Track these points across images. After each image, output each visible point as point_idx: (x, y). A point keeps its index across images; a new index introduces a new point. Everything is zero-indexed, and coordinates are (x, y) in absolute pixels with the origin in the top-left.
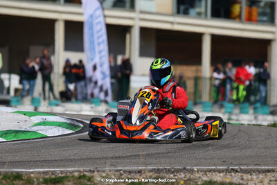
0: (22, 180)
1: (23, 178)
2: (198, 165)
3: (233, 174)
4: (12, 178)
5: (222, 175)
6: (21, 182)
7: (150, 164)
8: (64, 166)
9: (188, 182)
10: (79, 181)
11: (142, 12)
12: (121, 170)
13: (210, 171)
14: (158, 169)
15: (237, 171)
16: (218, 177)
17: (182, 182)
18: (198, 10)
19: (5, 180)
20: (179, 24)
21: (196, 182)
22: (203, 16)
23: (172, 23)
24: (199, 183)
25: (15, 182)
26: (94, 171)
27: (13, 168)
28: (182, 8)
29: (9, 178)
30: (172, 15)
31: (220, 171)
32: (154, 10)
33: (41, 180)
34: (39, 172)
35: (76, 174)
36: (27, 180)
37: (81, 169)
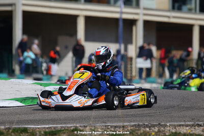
0: (27, 132)
1: (29, 131)
2: (172, 122)
3: (196, 127)
4: (19, 132)
5: (187, 128)
6: (27, 134)
7: (134, 121)
8: (65, 123)
9: (158, 133)
10: (72, 133)
11: (145, 9)
12: (109, 126)
13: (180, 125)
14: (139, 125)
15: (201, 126)
16: (184, 130)
17: (153, 134)
18: (189, 6)
19: (14, 133)
20: (174, 17)
21: (165, 133)
22: (193, 11)
23: (169, 17)
24: (167, 134)
25: (21, 135)
26: (87, 126)
27: (26, 125)
28: (176, 5)
29: (17, 131)
30: (169, 11)
31: (187, 126)
32: (154, 7)
33: (42, 133)
34: (44, 128)
35: (72, 128)
36: (31, 133)
37: (78, 125)
